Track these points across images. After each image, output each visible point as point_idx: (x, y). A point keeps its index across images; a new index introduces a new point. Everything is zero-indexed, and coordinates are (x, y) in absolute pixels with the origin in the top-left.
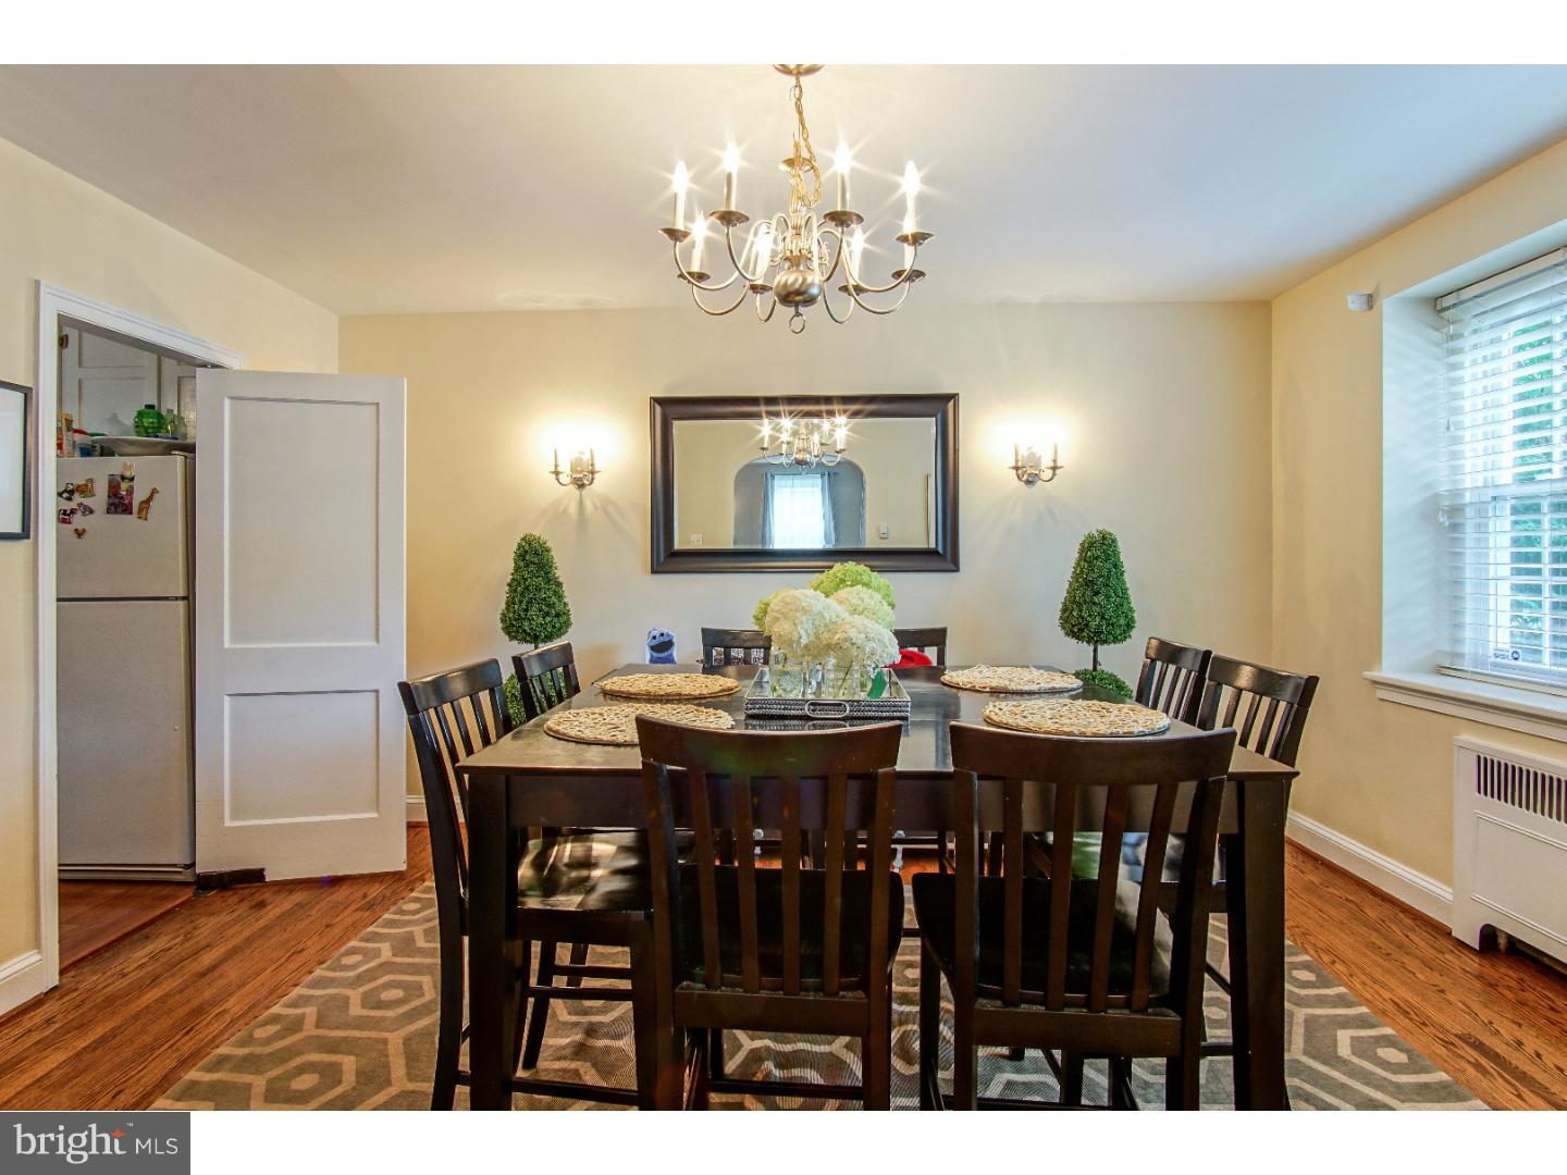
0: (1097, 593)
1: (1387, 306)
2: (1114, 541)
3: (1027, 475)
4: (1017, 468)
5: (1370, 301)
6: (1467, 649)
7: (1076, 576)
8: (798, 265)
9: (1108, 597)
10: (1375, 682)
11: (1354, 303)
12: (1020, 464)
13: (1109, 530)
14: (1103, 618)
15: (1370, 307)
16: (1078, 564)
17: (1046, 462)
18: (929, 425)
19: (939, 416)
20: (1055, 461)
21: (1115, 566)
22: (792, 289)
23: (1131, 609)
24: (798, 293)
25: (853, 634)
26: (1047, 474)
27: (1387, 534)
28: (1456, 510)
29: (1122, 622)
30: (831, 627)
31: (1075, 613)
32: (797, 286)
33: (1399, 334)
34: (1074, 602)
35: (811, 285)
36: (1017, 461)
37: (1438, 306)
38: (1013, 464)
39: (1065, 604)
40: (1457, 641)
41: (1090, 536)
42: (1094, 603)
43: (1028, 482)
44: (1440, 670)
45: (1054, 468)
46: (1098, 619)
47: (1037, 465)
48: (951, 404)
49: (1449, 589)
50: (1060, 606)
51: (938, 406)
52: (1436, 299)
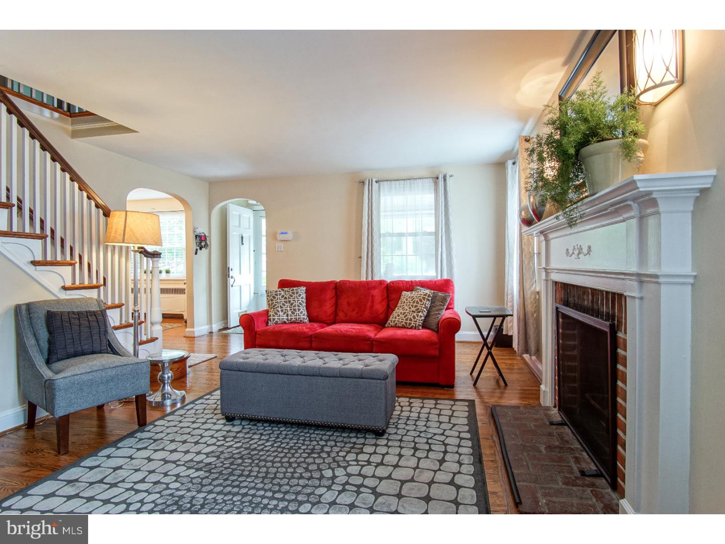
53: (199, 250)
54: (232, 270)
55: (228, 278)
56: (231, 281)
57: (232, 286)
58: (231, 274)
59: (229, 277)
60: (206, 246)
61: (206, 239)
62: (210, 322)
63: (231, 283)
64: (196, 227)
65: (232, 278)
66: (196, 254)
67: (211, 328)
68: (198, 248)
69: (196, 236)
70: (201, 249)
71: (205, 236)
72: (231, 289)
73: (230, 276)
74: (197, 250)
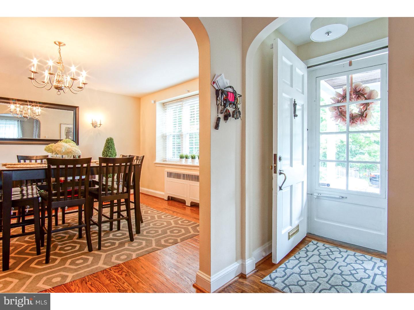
0: (110, 149)
1: (157, 103)
2: (113, 139)
3: (94, 125)
4: (92, 124)
5: (155, 102)
6: (167, 157)
7: (105, 146)
8: (59, 83)
9: (112, 150)
10: (155, 163)
11: (153, 102)
12: (93, 123)
13: (112, 137)
14: (111, 154)
15: (155, 103)
16: (106, 144)
17: (99, 123)
18: (72, 113)
19: (74, 111)
20: (101, 123)
21: (113, 144)
22: (58, 87)
23: (116, 152)
24: (59, 88)
25: (73, 150)
26: (99, 126)
27: (157, 139)
28: (166, 137)
29: (114, 154)
30: (68, 149)
31: (105, 153)
32: (59, 86)
33: (159, 108)
34: (105, 151)
35: (63, 86)
36: (92, 122)
37: (164, 104)
38: (91, 123)
39: (103, 151)
40: (166, 157)
41: (108, 138)
42: (109, 151)
43: (95, 127)
44: (164, 161)
45: (100, 125)
46: (110, 154)
47: (96, 124)
48: (77, 108)
49: (165, 148)
50: (102, 152)
51: (74, 108)
52: (164, 103)
53: (222, 121)
54: (280, 159)
55: (274, 175)
56: (279, 179)
57: (280, 188)
58: (280, 166)
59: (275, 172)
60: (237, 114)
61: (235, 98)
62: (242, 256)
63: (279, 184)
64: (218, 74)
65: (280, 173)
66: (217, 127)
67: (243, 266)
68: (221, 116)
69: (217, 92)
70: (226, 118)
71: (234, 93)
72: (279, 193)
73: (278, 172)
74: (218, 119)
